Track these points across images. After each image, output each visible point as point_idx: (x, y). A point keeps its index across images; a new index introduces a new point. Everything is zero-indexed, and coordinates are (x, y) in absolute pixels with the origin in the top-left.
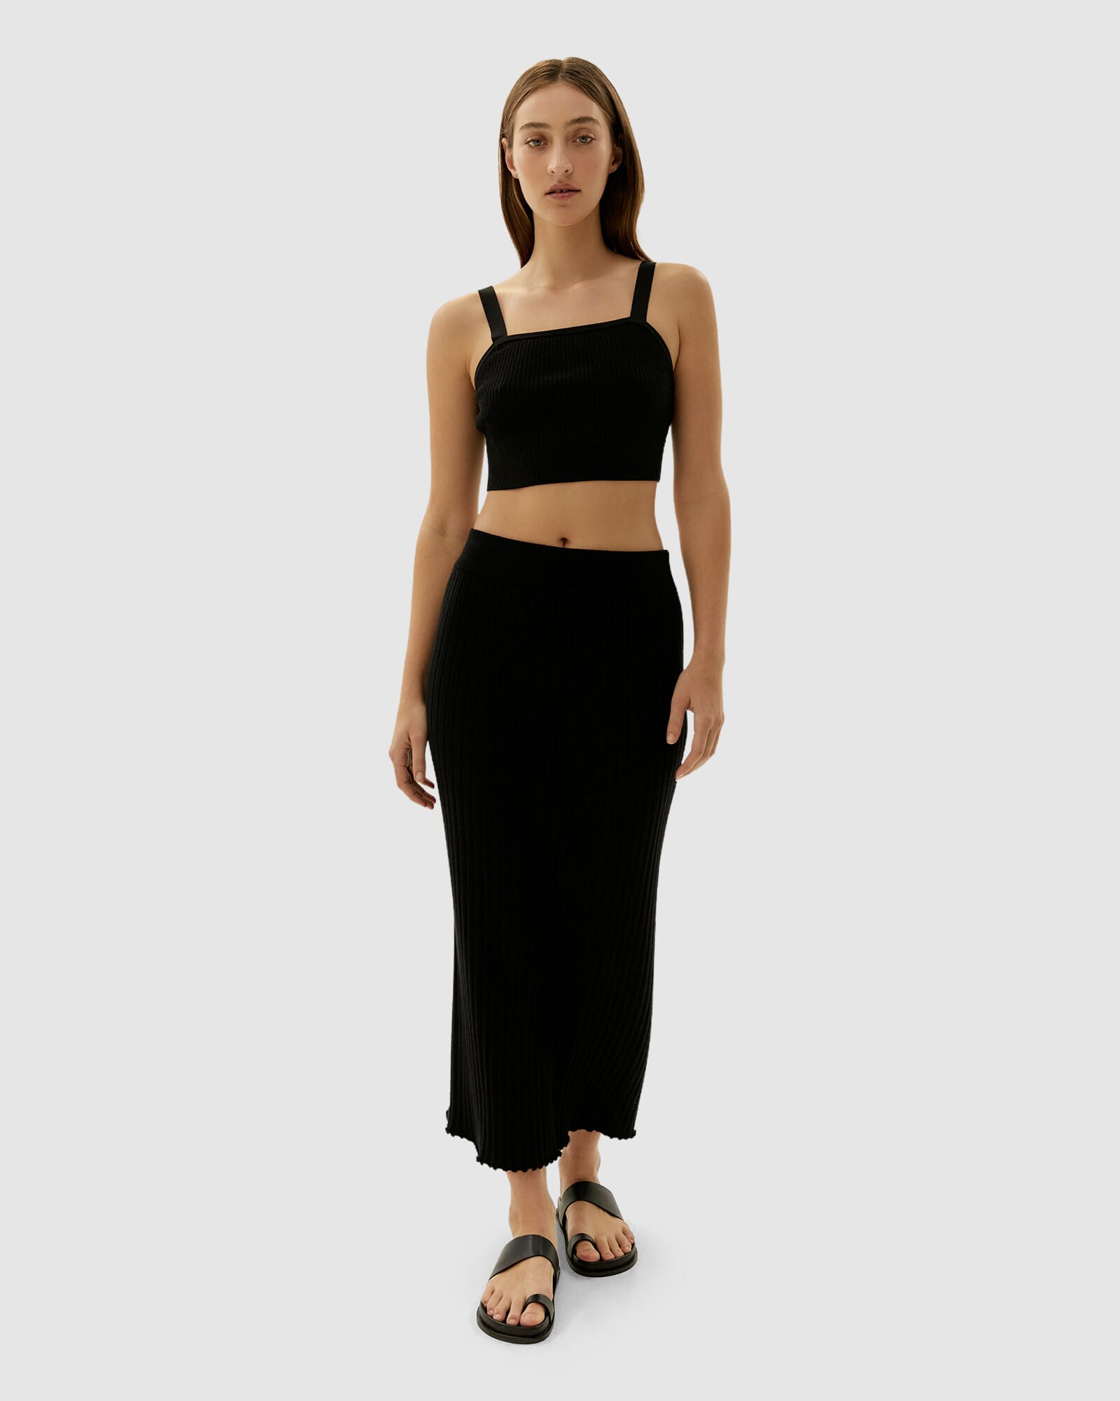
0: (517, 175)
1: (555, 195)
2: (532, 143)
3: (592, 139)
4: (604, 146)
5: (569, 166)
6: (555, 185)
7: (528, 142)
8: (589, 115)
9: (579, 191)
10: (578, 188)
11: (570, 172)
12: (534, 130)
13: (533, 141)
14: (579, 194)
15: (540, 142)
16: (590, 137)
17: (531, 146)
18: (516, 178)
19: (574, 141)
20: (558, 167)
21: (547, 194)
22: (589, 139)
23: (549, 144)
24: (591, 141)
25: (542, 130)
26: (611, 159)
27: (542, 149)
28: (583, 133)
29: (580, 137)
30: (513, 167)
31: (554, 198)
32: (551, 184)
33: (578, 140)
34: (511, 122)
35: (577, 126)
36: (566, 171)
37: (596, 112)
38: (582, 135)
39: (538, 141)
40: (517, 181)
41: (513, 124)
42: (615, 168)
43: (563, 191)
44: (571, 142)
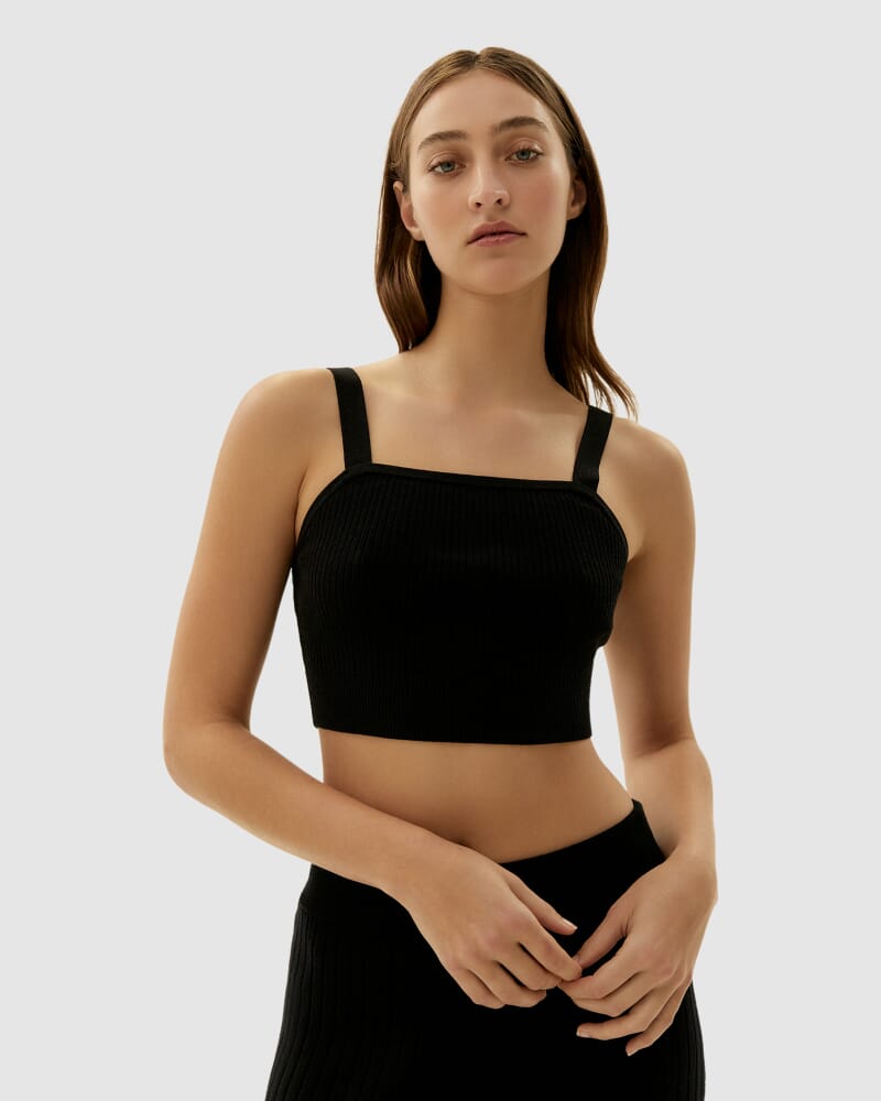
0: (421, 235)
1: (483, 240)
2: (439, 169)
3: (538, 154)
4: (558, 165)
5: (501, 193)
6: (483, 226)
7: (433, 169)
8: (530, 115)
9: (523, 234)
10: (521, 229)
11: (505, 202)
12: (440, 144)
13: (440, 164)
14: (523, 239)
15: (452, 166)
16: (534, 151)
17: (439, 173)
18: (419, 239)
19: (508, 158)
20: (486, 195)
21: (469, 243)
22: (532, 155)
23: (467, 165)
24: (535, 158)
25: (454, 142)
26: (569, 196)
27: (457, 175)
28: (522, 144)
29: (517, 153)
30: (413, 223)
31: (482, 245)
32: (477, 222)
33: (515, 157)
34: (405, 146)
35: (511, 131)
36: (499, 201)
37: (540, 112)
38: (521, 148)
39: (449, 165)
40: (422, 245)
41: (408, 148)
42: (577, 210)
43: (496, 234)
44: (502, 159)
